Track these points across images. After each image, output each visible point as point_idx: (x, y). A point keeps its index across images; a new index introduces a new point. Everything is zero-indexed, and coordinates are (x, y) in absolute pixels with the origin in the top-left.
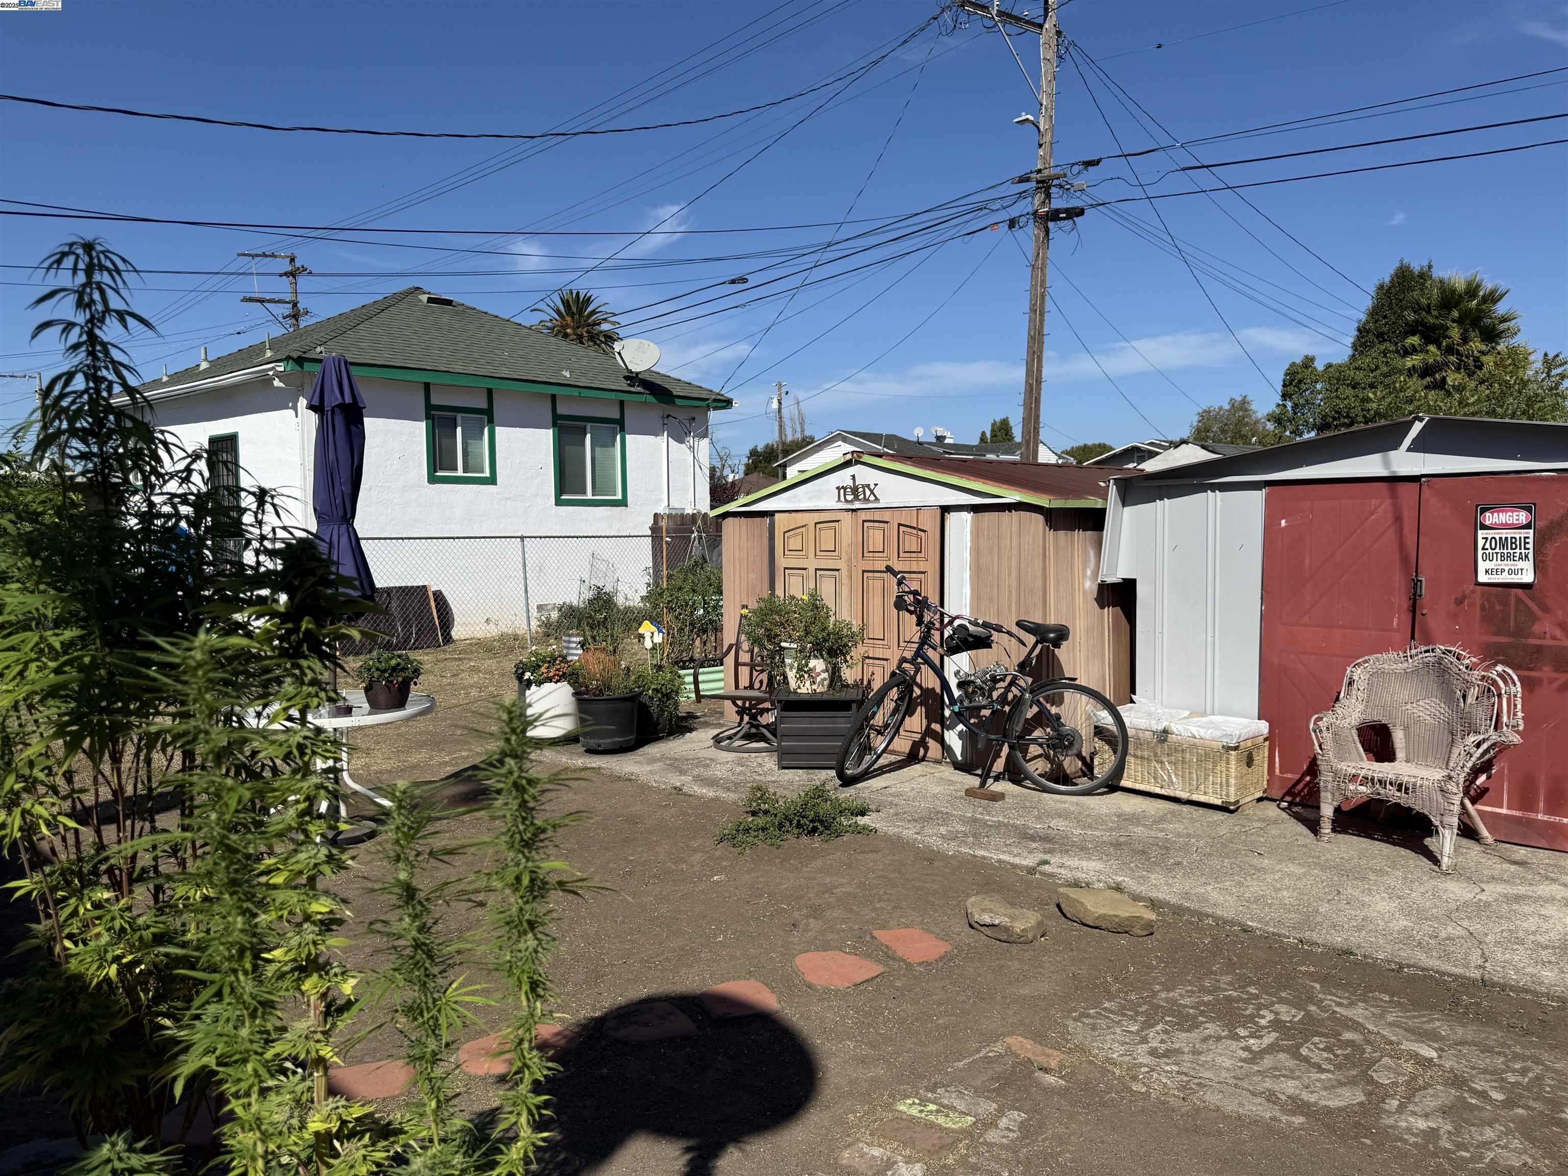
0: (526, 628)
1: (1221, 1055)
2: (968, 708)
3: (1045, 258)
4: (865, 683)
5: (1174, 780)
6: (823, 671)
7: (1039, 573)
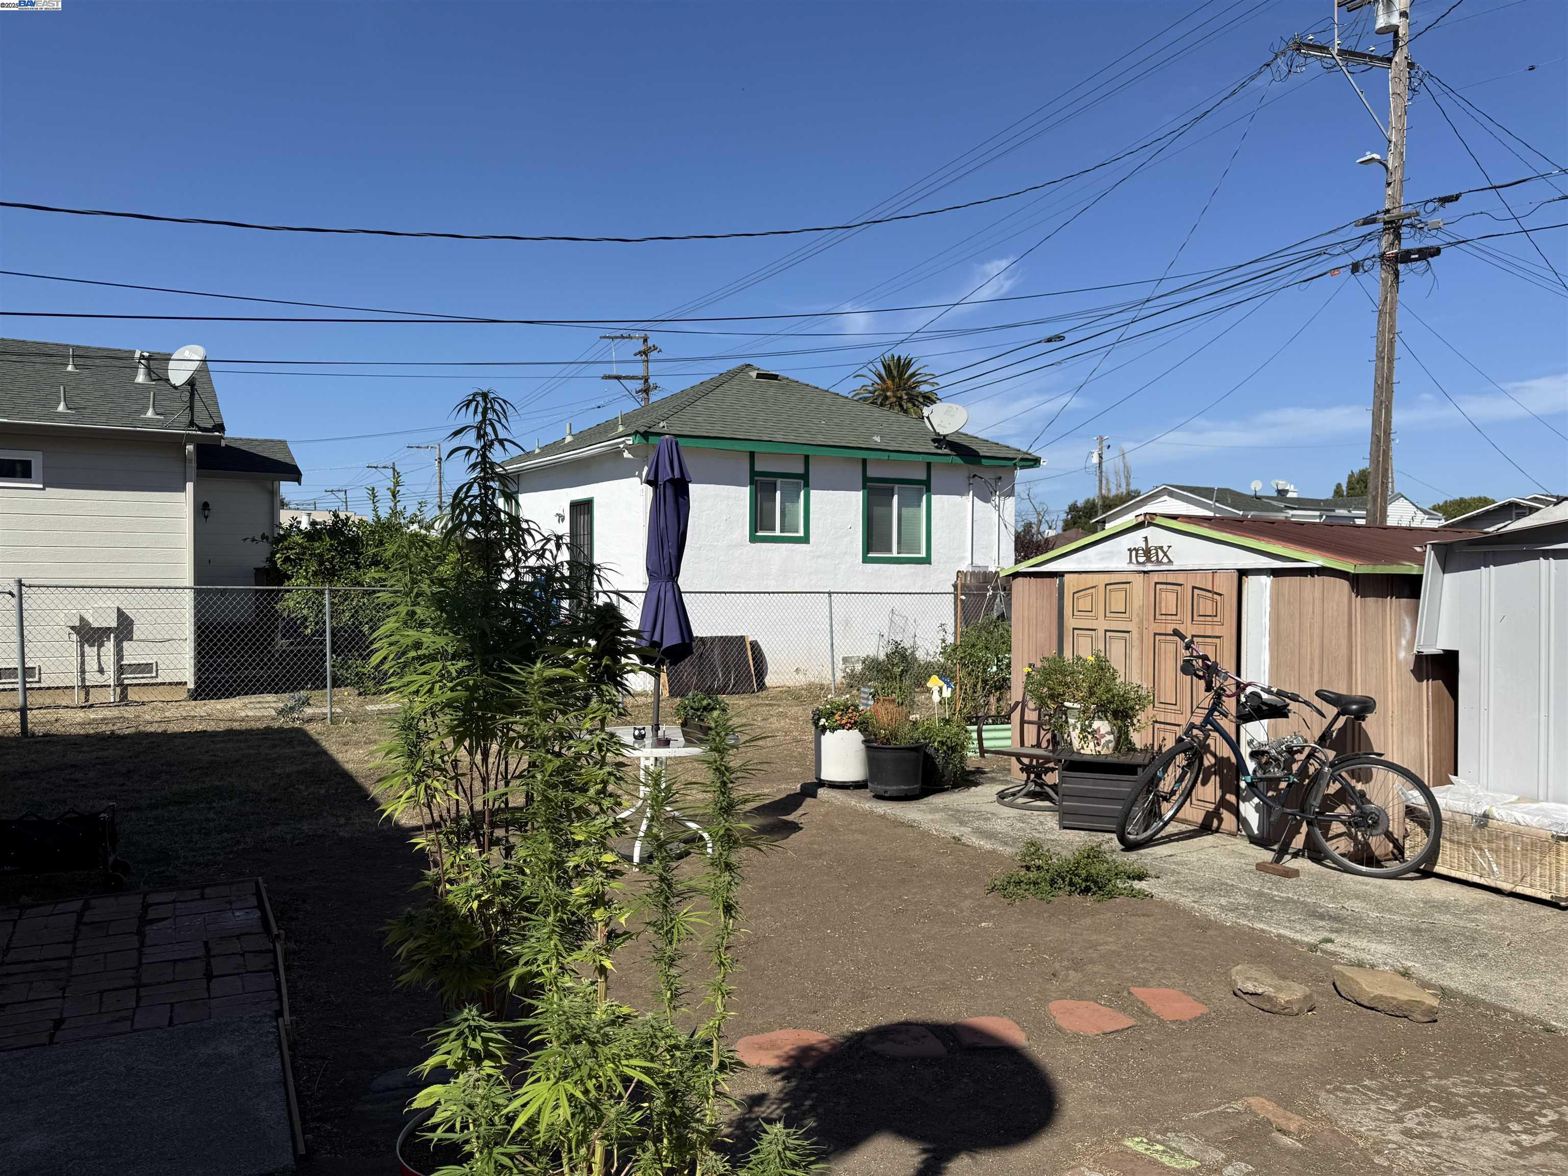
0: (831, 678)
1: (1484, 1145)
2: (1261, 779)
3: (1394, 303)
4: (1156, 748)
5: (1495, 869)
6: (1108, 733)
7: (1344, 642)
